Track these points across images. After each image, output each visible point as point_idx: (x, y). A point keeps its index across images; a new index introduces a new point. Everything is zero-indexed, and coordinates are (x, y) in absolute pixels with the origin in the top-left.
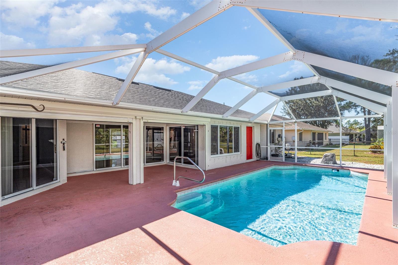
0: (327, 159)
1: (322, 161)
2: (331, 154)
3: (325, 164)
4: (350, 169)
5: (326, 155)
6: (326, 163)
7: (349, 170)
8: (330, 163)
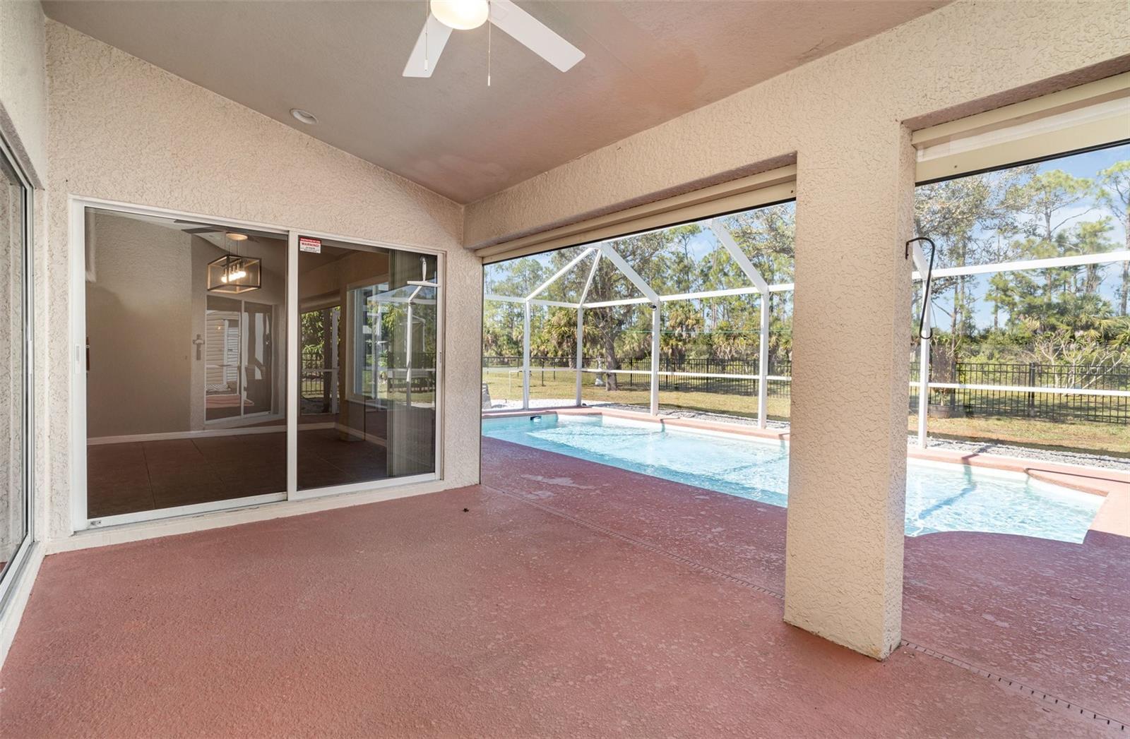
4: (554, 411)
7: (556, 413)
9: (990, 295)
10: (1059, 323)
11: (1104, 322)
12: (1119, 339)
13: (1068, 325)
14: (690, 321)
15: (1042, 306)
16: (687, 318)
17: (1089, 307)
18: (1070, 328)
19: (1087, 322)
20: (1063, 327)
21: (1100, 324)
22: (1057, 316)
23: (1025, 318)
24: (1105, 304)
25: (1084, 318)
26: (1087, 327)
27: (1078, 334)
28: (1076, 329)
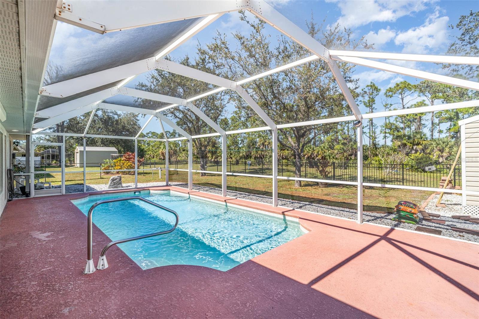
0: (115, 182)
1: (110, 186)
2: (118, 177)
3: (114, 189)
4: (150, 188)
5: (114, 178)
6: (115, 187)
8: (119, 186)
9: (381, 132)
10: (407, 143)
11: (424, 142)
12: (429, 149)
13: (411, 144)
14: (266, 143)
15: (401, 136)
16: (266, 142)
17: (419, 136)
18: (412, 145)
19: (418, 142)
20: (409, 144)
21: (422, 143)
22: (407, 140)
23: (395, 141)
24: (424, 135)
25: (416, 140)
26: (418, 144)
27: (415, 147)
28: (414, 145)
